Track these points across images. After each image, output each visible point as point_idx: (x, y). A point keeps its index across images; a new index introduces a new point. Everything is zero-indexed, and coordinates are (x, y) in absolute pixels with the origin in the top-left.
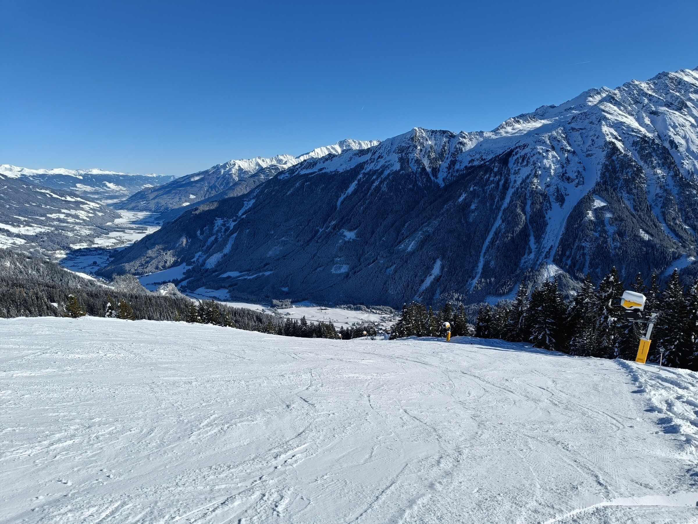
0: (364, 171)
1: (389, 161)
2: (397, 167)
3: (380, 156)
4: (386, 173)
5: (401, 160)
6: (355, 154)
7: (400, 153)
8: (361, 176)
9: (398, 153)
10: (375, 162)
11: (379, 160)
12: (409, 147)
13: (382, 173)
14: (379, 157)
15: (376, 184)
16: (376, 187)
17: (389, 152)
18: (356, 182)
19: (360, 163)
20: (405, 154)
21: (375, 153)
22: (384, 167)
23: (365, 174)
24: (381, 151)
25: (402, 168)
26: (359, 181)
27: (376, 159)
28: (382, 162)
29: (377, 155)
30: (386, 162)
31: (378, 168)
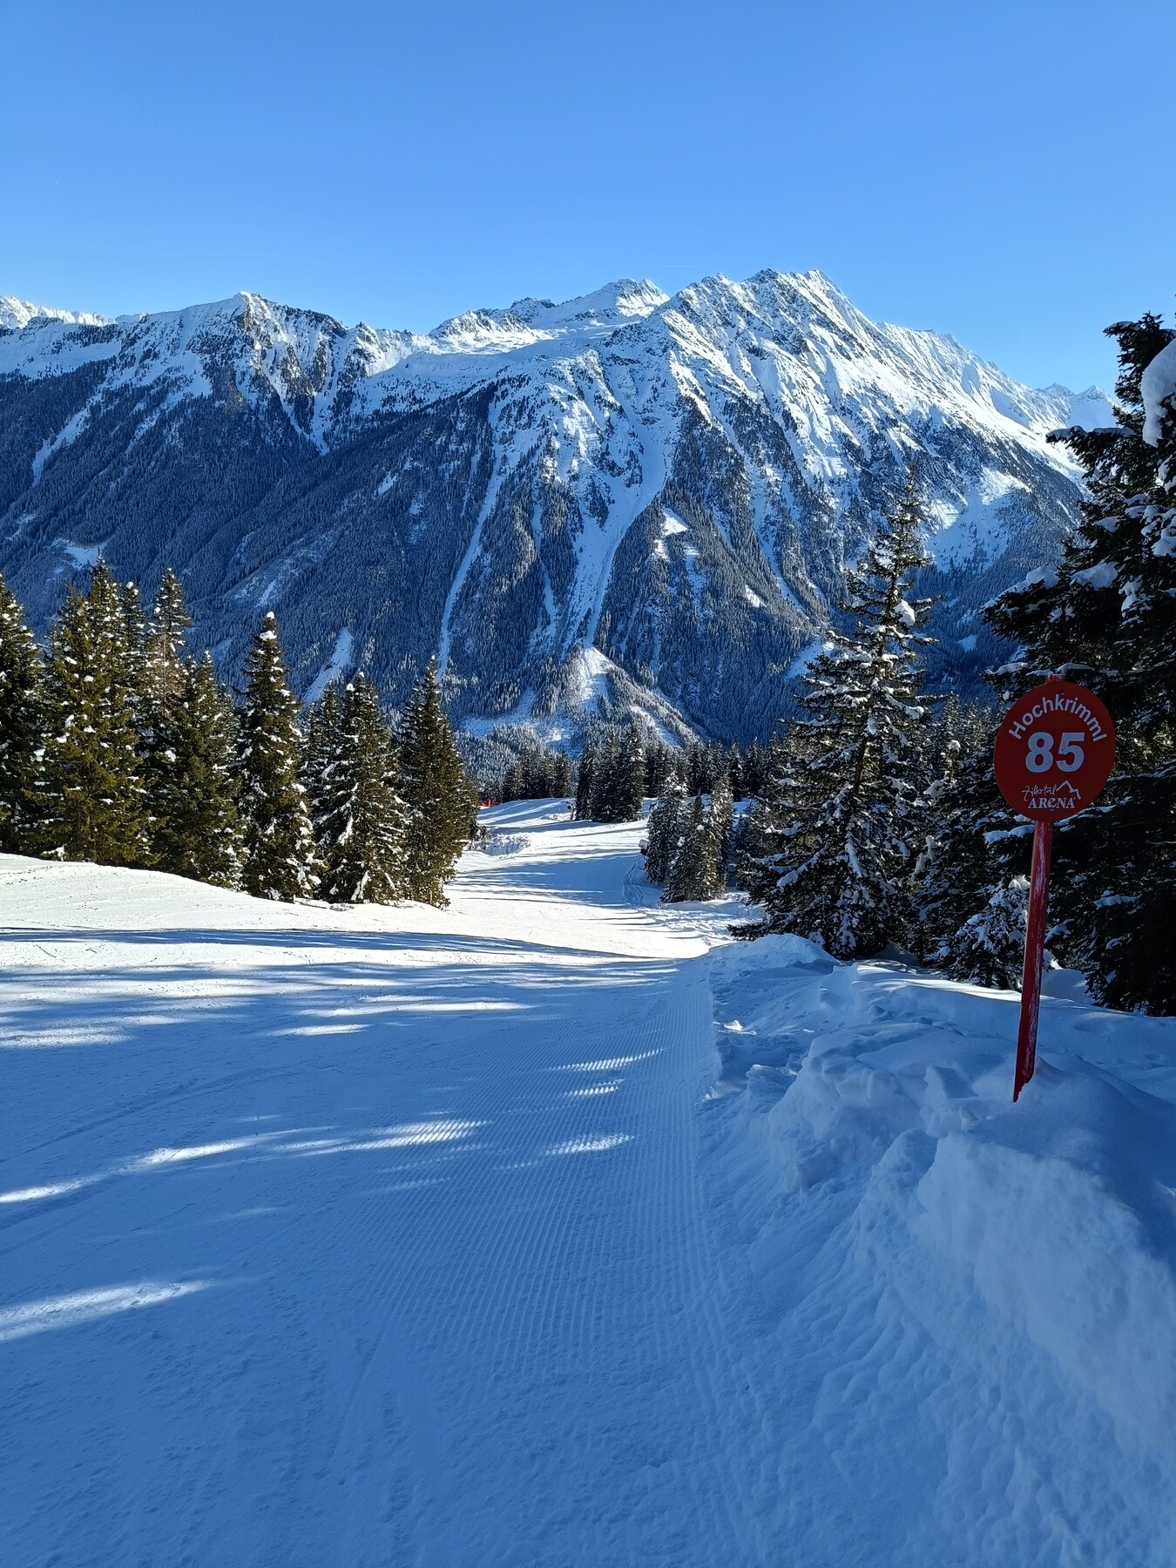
0: (105, 385)
1: (178, 370)
2: (202, 387)
3: (149, 351)
4: (174, 399)
5: (211, 370)
6: (72, 337)
7: (206, 352)
8: (98, 398)
9: (201, 351)
10: (137, 364)
11: (147, 361)
12: (232, 341)
13: (161, 397)
14: (147, 355)
15: (148, 424)
16: (150, 433)
17: (174, 346)
18: (85, 413)
19: (92, 364)
20: (223, 357)
21: (133, 341)
22: (166, 386)
23: (110, 396)
24: (152, 340)
25: (218, 393)
26: (95, 410)
27: (138, 358)
28: (156, 370)
29: (139, 349)
30: (169, 370)
31: (147, 382)
